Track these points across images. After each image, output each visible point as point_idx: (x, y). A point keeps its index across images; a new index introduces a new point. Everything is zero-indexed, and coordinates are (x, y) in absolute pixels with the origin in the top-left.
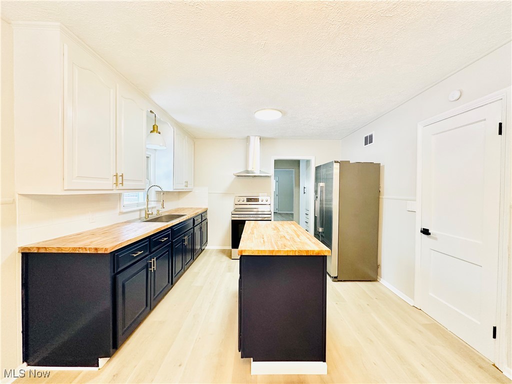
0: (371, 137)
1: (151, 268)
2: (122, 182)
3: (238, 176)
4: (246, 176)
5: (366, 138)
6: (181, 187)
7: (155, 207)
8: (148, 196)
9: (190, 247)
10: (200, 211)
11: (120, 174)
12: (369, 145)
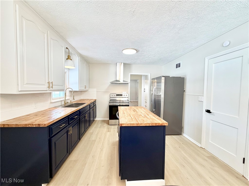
0: (179, 64)
1: (69, 132)
2: (52, 86)
3: (112, 83)
4: (116, 83)
5: (177, 65)
6: (83, 89)
7: (69, 99)
8: (65, 93)
9: (88, 119)
10: (93, 101)
11: (50, 82)
12: (178, 68)
